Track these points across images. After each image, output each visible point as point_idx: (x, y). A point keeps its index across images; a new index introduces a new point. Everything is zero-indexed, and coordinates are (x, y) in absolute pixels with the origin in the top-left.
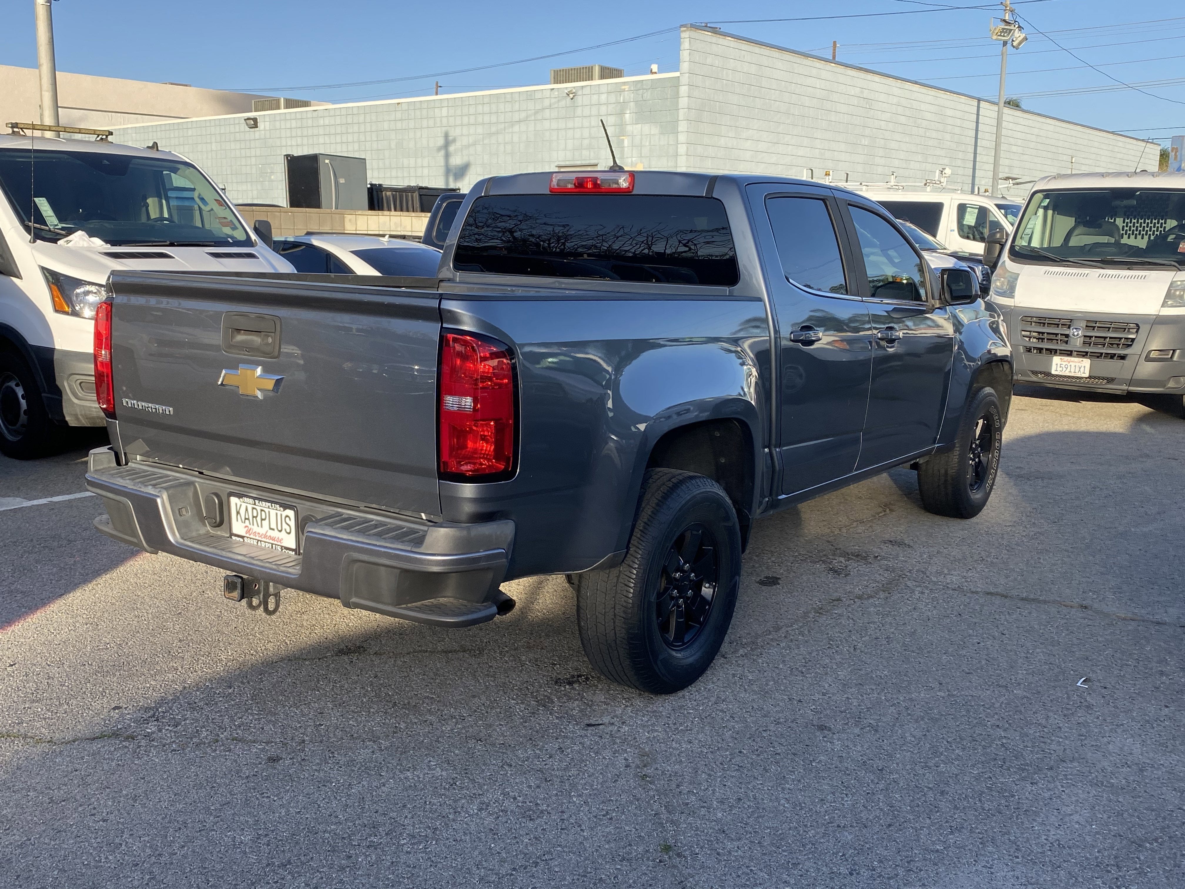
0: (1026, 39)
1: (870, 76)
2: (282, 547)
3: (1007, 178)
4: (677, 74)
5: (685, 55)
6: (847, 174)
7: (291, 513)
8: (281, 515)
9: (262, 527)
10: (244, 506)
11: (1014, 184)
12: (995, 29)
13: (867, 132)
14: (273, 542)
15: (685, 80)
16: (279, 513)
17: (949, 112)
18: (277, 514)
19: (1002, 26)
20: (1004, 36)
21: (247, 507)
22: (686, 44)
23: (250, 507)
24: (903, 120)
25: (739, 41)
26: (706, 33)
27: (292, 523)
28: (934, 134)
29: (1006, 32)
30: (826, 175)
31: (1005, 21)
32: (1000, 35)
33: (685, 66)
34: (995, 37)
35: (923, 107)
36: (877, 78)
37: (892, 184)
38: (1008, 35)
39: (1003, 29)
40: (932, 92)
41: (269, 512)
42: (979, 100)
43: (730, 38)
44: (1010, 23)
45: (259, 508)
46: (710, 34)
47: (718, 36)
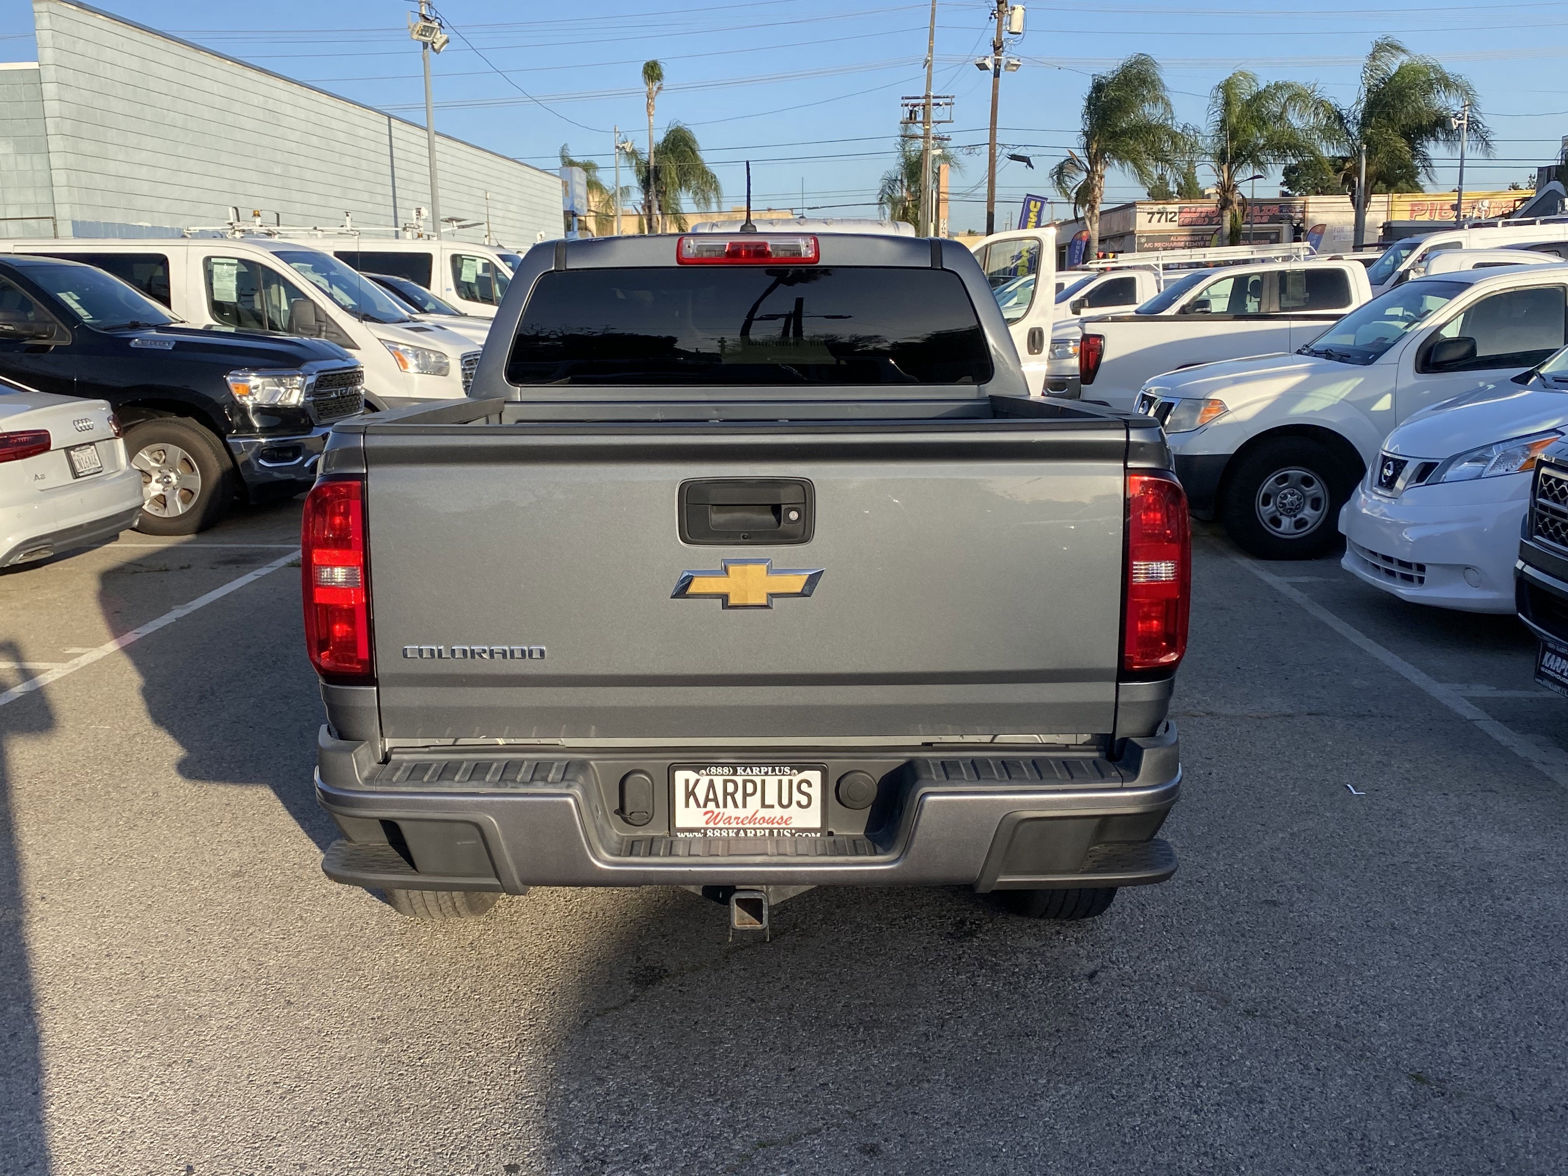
0: (447, 41)
1: (272, 81)
2: (791, 829)
3: (451, 220)
4: (34, 65)
5: (44, 37)
6: (278, 215)
7: (815, 777)
8: (791, 782)
9: (745, 806)
10: (704, 781)
11: (459, 227)
12: (415, 26)
13: (279, 156)
14: (770, 826)
15: (49, 74)
16: (785, 780)
17: (362, 132)
18: (780, 782)
19: (423, 23)
20: (425, 36)
21: (711, 782)
22: (44, 21)
23: (718, 782)
24: (315, 141)
25: (113, 21)
26: (70, 6)
27: (816, 792)
28: (348, 161)
29: (426, 31)
30: (255, 215)
31: (423, 16)
32: (421, 35)
33: (48, 55)
34: (415, 36)
35: (335, 124)
36: (280, 83)
37: (349, 228)
38: (430, 34)
39: (424, 26)
40: (341, 104)
41: (763, 782)
42: (389, 118)
43: (101, 17)
44: (428, 19)
45: (739, 780)
46: (74, 8)
47: (86, 12)
